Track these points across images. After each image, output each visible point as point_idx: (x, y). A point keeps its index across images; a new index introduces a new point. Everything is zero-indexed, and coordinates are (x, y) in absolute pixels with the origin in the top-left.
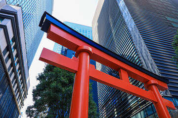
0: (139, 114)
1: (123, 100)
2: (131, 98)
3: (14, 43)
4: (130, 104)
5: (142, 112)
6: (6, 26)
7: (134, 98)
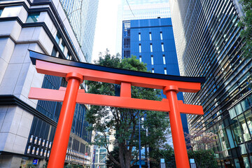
0: (239, 106)
1: (218, 87)
2: (229, 84)
3: (61, 40)
4: (228, 92)
5: (243, 103)
6: (44, 23)
7: (233, 84)
